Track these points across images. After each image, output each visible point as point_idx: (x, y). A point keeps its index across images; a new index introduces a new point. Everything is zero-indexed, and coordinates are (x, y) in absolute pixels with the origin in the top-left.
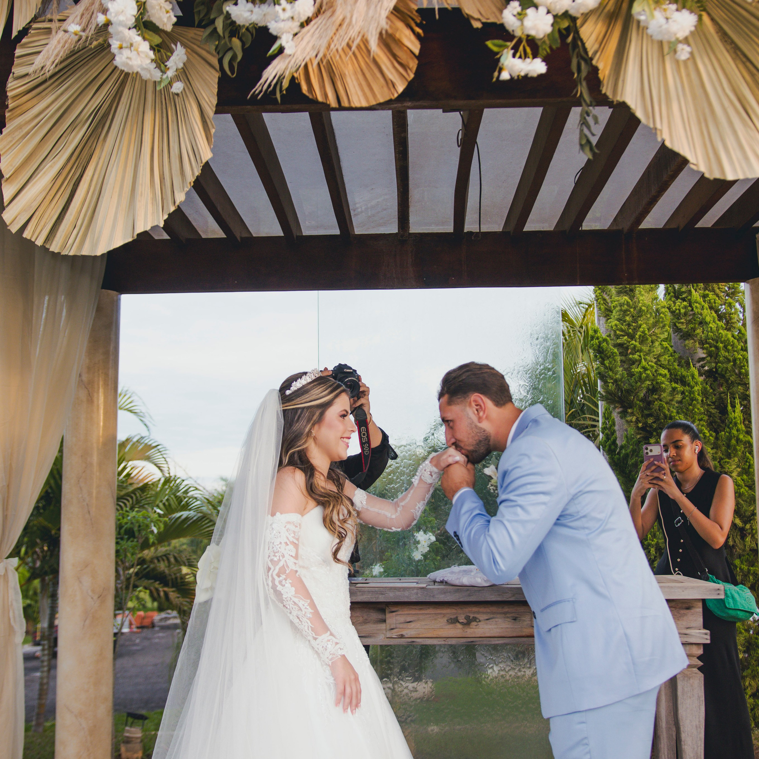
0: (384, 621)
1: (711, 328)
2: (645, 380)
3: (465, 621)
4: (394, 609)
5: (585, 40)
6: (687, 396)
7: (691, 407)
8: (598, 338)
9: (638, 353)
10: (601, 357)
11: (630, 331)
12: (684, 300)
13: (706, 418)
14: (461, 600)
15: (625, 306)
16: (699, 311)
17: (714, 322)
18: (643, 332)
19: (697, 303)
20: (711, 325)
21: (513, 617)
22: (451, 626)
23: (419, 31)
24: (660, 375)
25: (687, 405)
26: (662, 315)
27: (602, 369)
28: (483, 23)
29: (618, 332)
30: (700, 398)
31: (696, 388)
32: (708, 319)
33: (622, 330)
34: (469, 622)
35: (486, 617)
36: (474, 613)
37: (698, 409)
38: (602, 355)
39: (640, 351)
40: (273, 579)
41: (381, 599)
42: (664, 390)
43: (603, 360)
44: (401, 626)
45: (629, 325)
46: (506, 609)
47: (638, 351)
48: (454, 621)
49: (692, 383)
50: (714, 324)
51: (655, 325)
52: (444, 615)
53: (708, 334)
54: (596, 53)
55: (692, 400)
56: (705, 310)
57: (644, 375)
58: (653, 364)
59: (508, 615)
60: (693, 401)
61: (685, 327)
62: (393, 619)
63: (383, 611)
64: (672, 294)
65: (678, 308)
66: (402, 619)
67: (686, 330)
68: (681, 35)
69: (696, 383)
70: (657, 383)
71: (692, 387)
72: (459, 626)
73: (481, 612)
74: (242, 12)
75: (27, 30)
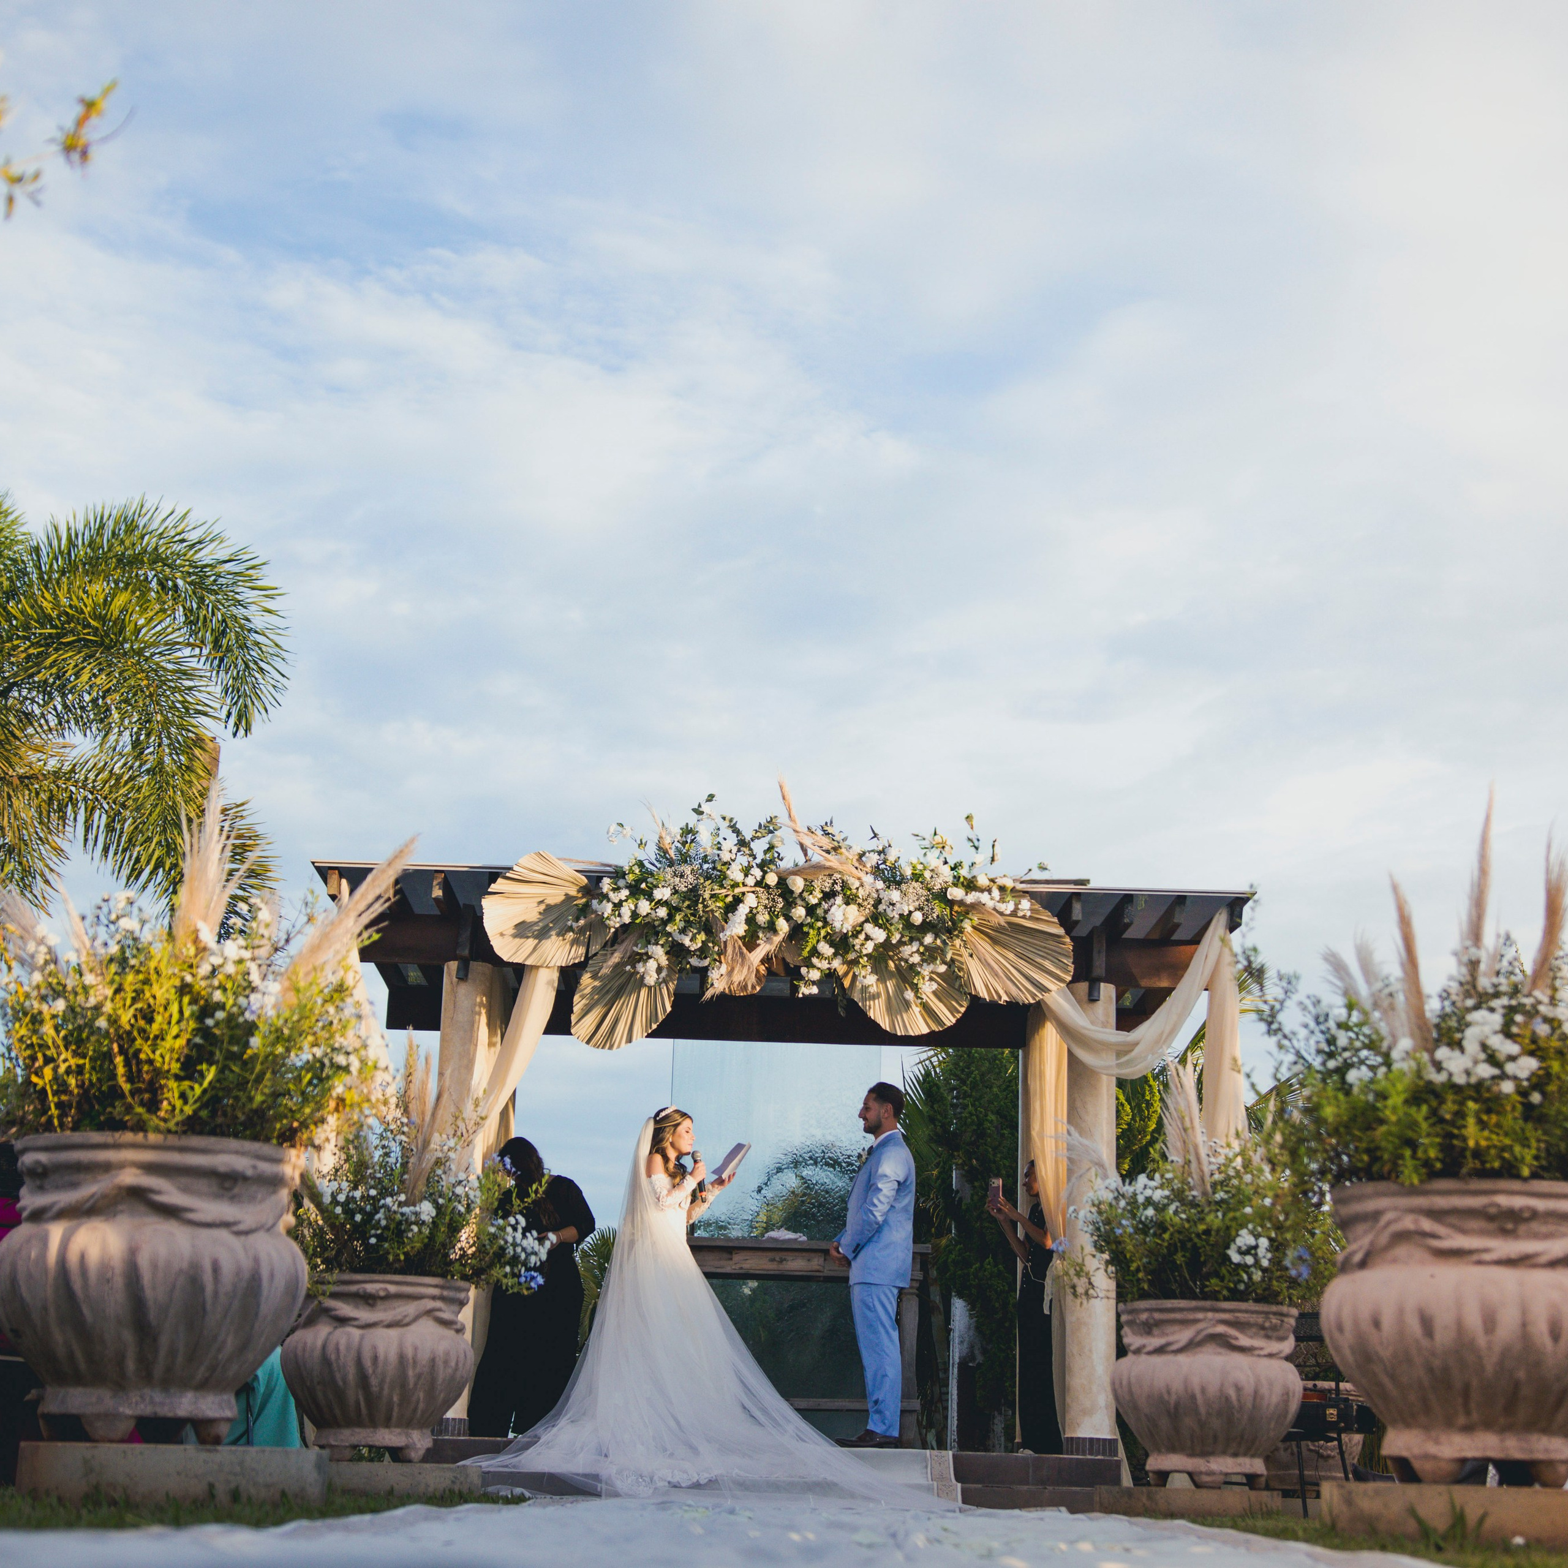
0: (731, 1259)
4: (736, 1252)
5: (838, 972)
14: (776, 1247)
22: (771, 1263)
23: (766, 965)
27: (932, 1113)
28: (794, 966)
34: (781, 1261)
35: (791, 1258)
36: (785, 1255)
39: (970, 1096)
41: (730, 1245)
44: (742, 1262)
45: (963, 1071)
46: (804, 1254)
48: (773, 1260)
52: (767, 1256)
54: (843, 977)
62: (737, 1257)
63: (731, 1253)
66: (742, 1258)
72: (776, 1263)
73: (789, 1256)
74: (694, 961)
75: (595, 955)
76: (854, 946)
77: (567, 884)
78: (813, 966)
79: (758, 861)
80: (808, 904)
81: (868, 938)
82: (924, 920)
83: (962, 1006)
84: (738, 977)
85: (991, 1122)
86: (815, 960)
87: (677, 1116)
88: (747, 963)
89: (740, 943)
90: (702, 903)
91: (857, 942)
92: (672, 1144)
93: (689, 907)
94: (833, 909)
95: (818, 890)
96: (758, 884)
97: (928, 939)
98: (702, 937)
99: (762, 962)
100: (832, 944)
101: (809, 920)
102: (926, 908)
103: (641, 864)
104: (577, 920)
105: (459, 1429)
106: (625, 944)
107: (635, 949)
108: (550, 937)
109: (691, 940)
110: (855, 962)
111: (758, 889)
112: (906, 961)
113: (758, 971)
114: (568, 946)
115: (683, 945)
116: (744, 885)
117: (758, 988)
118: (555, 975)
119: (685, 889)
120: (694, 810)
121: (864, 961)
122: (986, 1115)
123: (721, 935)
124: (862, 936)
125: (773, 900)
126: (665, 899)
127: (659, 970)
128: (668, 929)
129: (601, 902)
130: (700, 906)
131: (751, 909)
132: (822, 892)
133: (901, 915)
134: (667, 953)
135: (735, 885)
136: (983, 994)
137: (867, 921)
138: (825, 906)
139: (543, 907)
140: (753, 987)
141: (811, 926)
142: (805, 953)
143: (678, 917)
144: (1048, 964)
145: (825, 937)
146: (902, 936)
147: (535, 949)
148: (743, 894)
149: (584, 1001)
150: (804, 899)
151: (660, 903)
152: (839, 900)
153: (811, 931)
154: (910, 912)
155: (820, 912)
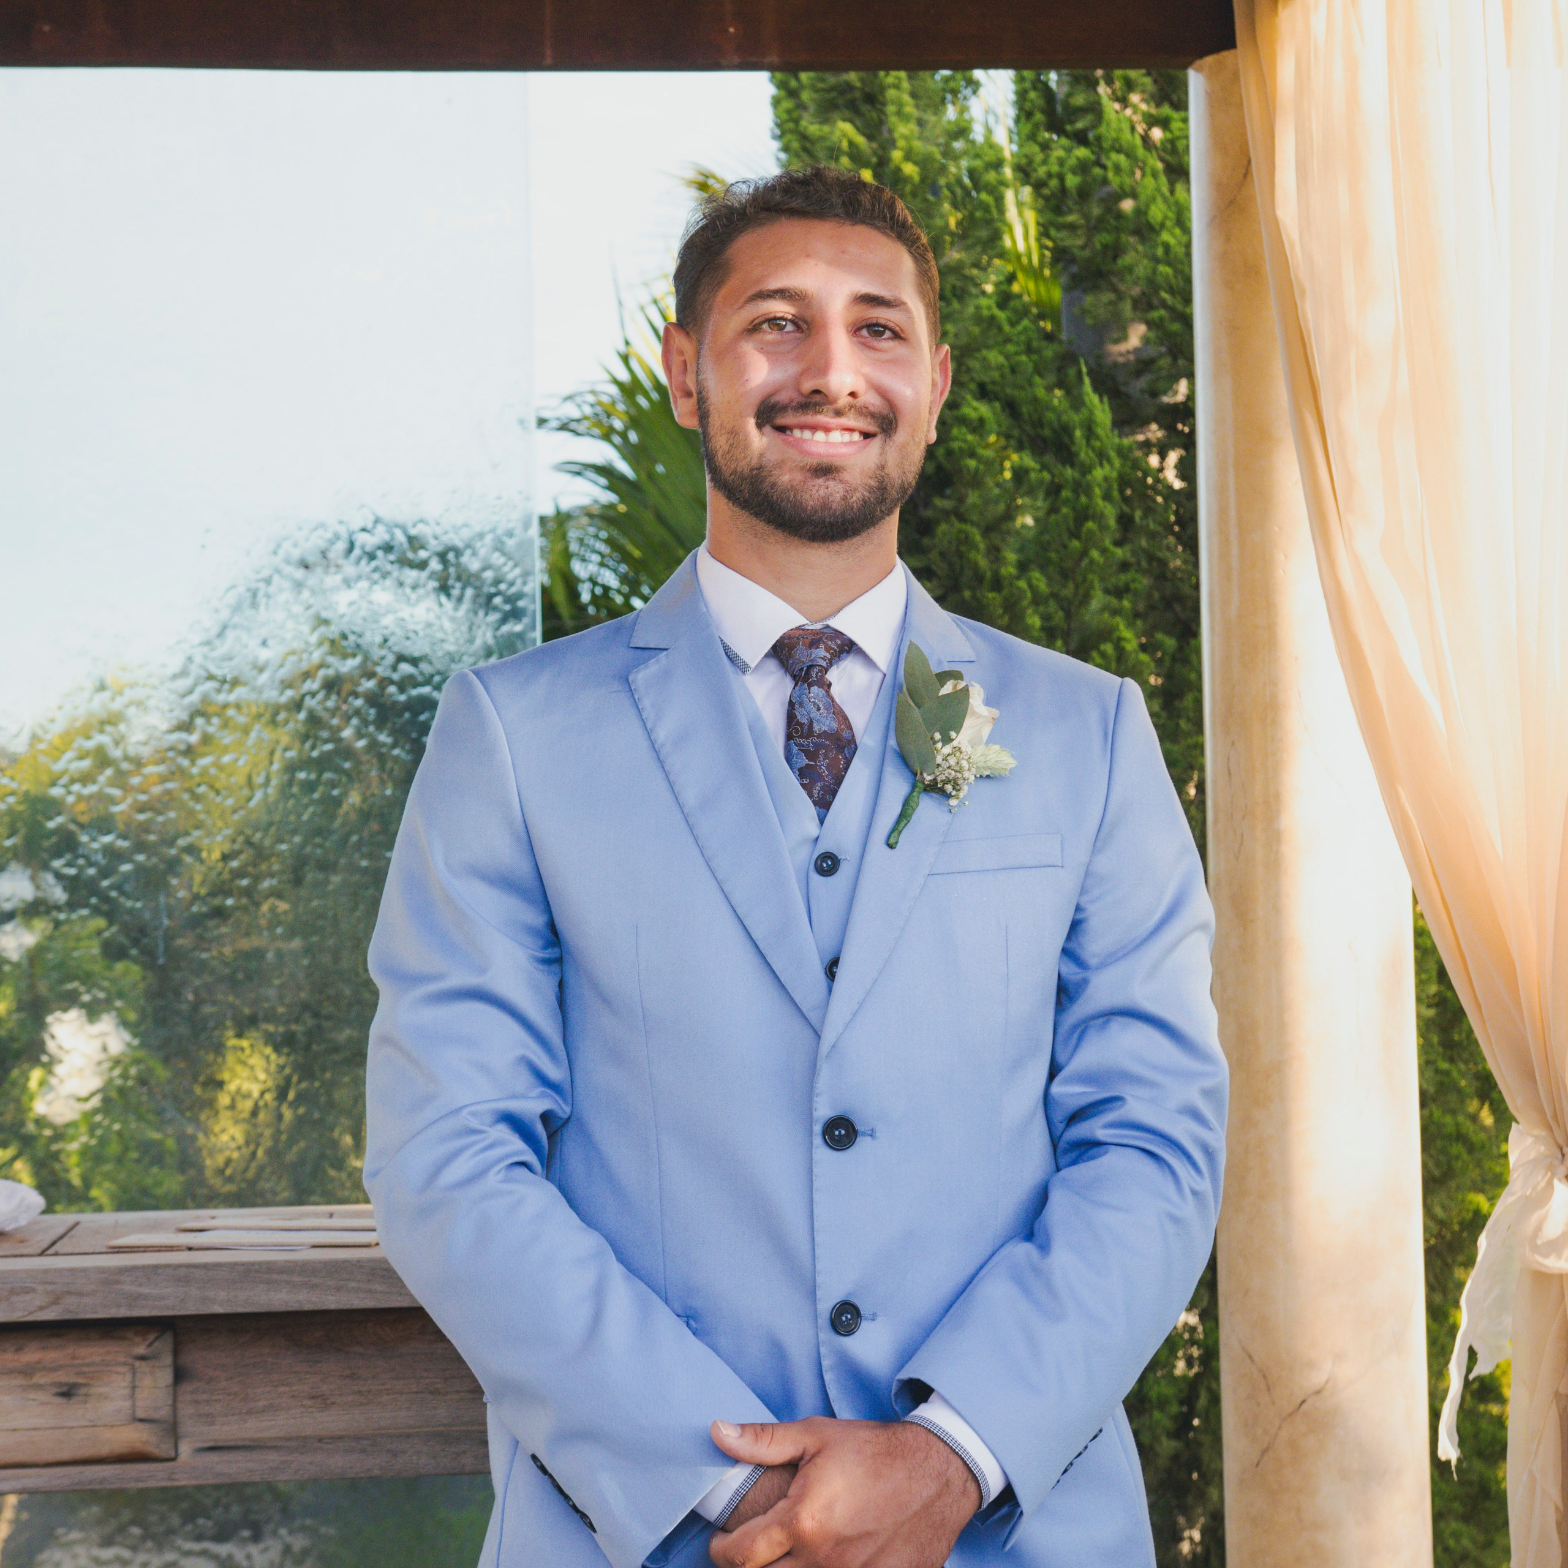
1: (1167, 247)
6: (1066, 502)
7: (1076, 544)
12: (1081, 139)
13: (1144, 582)
15: (845, 161)
19: (1119, 151)
20: (1165, 236)
21: (61, 1384)
25: (1065, 537)
26: (984, 196)
30: (1110, 512)
31: (1098, 473)
37: (1104, 551)
49: (1085, 455)
50: (1178, 231)
53: (1154, 271)
55: (1083, 515)
59: (39, 1379)
60: (1086, 518)
61: (1080, 242)
64: (1039, 117)
65: (1055, 169)
67: (1087, 253)
69: (1102, 456)
70: (950, 453)
71: (1086, 470)
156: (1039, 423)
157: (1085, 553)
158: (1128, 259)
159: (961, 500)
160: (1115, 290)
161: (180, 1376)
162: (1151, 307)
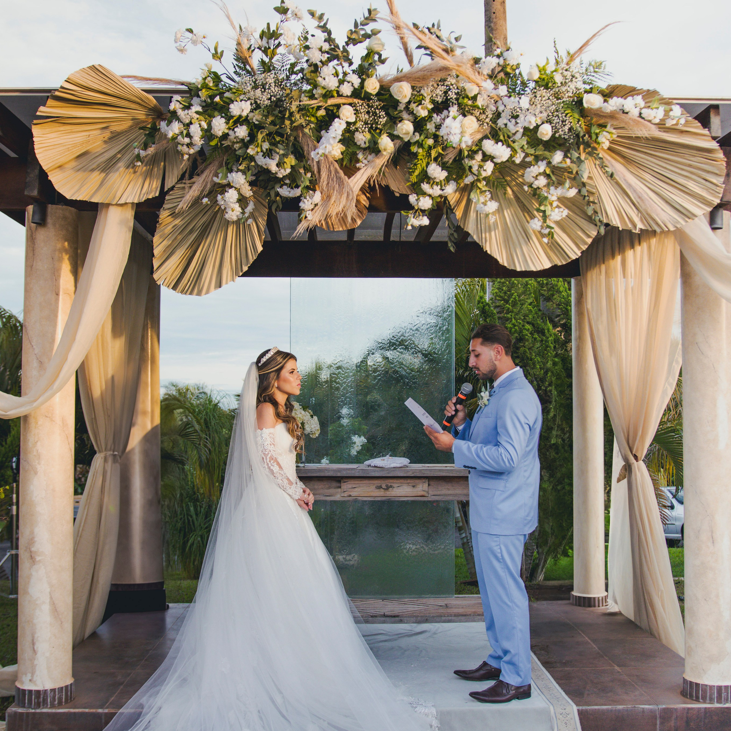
0: (340, 487)
1: (563, 295)
2: (514, 333)
3: (385, 487)
4: (345, 481)
5: (450, 201)
8: (482, 303)
9: (510, 314)
10: (484, 316)
11: (506, 297)
14: (384, 475)
16: (556, 283)
17: (566, 291)
18: (515, 299)
20: (563, 294)
21: (413, 485)
22: (378, 490)
23: (368, 195)
24: (525, 329)
26: (529, 285)
28: (400, 194)
29: (497, 298)
30: (552, 346)
31: (550, 339)
32: (561, 289)
33: (500, 297)
34: (388, 488)
35: (397, 485)
36: (391, 483)
37: (551, 353)
38: (486, 315)
39: (512, 312)
40: (268, 464)
41: (339, 474)
42: (528, 340)
43: (486, 318)
44: (350, 490)
45: (505, 293)
46: (409, 481)
47: (510, 312)
48: (379, 487)
49: (548, 335)
51: (524, 293)
52: (374, 484)
54: (455, 206)
55: (547, 346)
56: (560, 283)
57: (513, 330)
58: (520, 321)
59: (410, 484)
62: (346, 486)
63: (339, 482)
66: (350, 486)
67: (547, 295)
68: (491, 211)
69: (551, 335)
70: (523, 335)
71: (548, 338)
72: (382, 490)
73: (395, 483)
74: (285, 192)
75: (172, 188)
76: (470, 167)
77: (133, 106)
78: (424, 194)
79: (355, 66)
80: (416, 117)
81: (486, 157)
82: (553, 136)
83: (589, 236)
84: (335, 209)
85: (528, 330)
86: (425, 187)
87: (279, 359)
88: (345, 190)
89: (337, 165)
90: (289, 118)
91: (475, 163)
92: (278, 388)
93: (273, 123)
94: (448, 121)
95: (428, 100)
96: (357, 93)
97: (558, 157)
98: (291, 160)
99: (362, 190)
100: (444, 166)
101: (417, 137)
102: (556, 120)
103: (217, 78)
104: (145, 147)
105: (60, 699)
106: (204, 176)
107: (215, 179)
108: (117, 170)
109: (278, 165)
110: (472, 187)
111: (356, 101)
112: (530, 186)
113: (358, 201)
114: (140, 181)
115: (268, 171)
116: (340, 95)
117: (359, 222)
118: (129, 214)
119: (267, 102)
120: (277, 9)
121: (482, 185)
122: (523, 326)
123: (313, 154)
124: (479, 157)
125: (375, 114)
126: (244, 114)
127: (242, 201)
128: (251, 151)
129: (169, 123)
130: (287, 122)
131: (348, 124)
132: (433, 101)
133: (526, 129)
134: (252, 184)
135: (328, 95)
136: (616, 222)
137: (486, 137)
138: (437, 118)
139: (107, 134)
140: (354, 220)
141: (420, 145)
142: (414, 178)
143: (260, 136)
144: (692, 186)
145: (436, 159)
146: (527, 155)
147: (102, 184)
148: (338, 106)
149: (166, 243)
150: (412, 113)
151: (240, 121)
152: (454, 110)
153: (420, 150)
154: (537, 127)
155: (430, 127)
156: (538, 328)
157: (547, 354)
158: (555, 297)
159: (525, 344)
160: (552, 302)
161: (429, 485)
162: (560, 305)
